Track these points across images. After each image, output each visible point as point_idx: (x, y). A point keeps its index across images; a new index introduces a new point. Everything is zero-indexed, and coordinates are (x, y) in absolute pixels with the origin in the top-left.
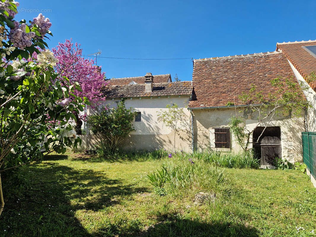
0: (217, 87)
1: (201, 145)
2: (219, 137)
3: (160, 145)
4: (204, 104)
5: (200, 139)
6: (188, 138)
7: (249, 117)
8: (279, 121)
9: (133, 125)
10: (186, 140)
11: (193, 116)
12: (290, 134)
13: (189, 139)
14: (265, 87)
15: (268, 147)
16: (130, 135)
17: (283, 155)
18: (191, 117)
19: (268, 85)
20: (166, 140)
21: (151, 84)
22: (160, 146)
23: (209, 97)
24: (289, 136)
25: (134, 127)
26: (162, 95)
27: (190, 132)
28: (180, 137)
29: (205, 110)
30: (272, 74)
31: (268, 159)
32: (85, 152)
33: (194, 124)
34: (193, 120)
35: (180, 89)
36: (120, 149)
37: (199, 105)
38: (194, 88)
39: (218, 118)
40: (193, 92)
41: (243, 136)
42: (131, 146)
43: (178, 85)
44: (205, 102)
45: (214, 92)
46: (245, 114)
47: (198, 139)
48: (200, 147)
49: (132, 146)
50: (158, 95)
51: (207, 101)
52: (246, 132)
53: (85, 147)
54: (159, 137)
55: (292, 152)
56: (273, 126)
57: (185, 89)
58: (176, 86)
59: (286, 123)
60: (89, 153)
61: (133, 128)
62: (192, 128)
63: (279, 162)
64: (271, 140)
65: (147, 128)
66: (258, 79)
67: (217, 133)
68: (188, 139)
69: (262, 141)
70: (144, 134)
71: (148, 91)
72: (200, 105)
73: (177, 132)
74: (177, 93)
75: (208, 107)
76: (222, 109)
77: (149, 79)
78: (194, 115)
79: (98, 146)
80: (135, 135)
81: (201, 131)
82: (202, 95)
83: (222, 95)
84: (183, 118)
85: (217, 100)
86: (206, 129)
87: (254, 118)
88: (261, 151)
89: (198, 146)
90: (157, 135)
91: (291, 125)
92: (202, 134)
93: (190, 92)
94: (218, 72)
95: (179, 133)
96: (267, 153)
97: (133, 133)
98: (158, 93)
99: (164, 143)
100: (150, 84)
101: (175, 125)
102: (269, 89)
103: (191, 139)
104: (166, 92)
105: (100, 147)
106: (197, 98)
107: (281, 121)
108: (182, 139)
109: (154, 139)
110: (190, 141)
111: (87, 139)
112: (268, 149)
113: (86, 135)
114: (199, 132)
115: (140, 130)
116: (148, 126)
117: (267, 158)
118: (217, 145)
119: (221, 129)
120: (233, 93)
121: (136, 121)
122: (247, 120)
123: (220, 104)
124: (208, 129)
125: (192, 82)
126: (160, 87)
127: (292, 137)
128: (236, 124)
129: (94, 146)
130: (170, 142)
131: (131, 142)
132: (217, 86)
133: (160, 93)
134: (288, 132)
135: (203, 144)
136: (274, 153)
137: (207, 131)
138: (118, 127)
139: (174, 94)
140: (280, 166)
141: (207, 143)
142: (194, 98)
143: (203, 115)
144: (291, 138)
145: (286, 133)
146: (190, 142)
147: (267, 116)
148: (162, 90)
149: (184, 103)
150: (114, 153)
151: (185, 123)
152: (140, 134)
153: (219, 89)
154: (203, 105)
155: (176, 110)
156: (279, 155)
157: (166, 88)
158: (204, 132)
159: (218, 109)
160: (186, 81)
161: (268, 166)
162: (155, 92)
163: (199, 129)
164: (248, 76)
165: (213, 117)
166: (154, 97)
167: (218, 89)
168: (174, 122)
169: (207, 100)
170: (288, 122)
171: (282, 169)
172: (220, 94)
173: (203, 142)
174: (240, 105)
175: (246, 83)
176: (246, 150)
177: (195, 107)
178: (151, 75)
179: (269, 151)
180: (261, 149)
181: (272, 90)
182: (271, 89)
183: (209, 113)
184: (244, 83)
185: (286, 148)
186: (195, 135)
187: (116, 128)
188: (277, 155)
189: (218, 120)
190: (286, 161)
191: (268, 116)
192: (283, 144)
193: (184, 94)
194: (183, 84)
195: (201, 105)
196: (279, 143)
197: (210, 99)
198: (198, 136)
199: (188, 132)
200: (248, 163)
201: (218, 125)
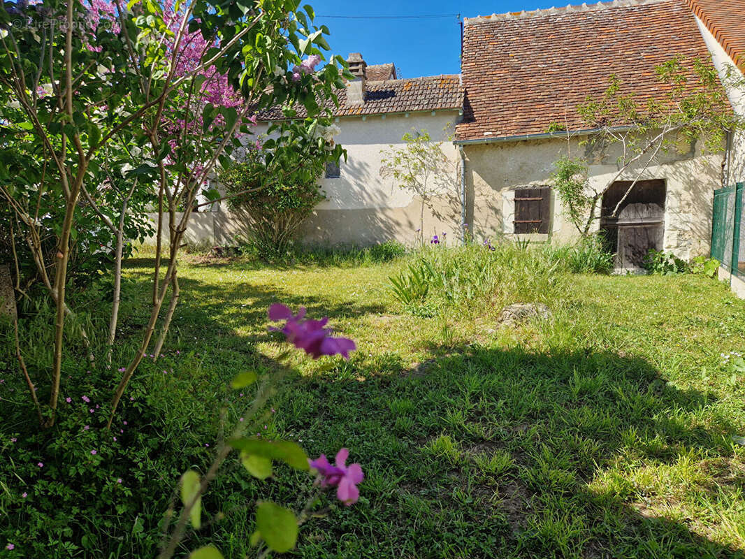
0: (522, 88)
1: (481, 228)
2: (523, 210)
3: (387, 233)
4: (493, 130)
5: (480, 216)
6: (453, 213)
7: (597, 158)
8: (665, 166)
9: (320, 187)
10: (448, 218)
11: (465, 162)
12: (687, 196)
13: (454, 216)
14: (639, 84)
15: (635, 227)
16: (317, 211)
17: (665, 245)
18: (461, 163)
19: (645, 80)
20: (400, 221)
21: (361, 82)
22: (387, 235)
23: (505, 113)
24: (684, 200)
25: (325, 192)
26: (390, 110)
27: (458, 199)
28: (434, 213)
29: (496, 145)
30: (655, 53)
31: (633, 254)
32: (215, 252)
33: (467, 179)
34: (465, 171)
35: (432, 96)
36: (297, 243)
37: (481, 134)
38: (466, 93)
39: (524, 163)
40: (466, 102)
41: (581, 202)
42: (320, 235)
43: (426, 87)
44: (495, 126)
45: (516, 100)
46: (589, 151)
47: (475, 215)
48: (479, 232)
49: (321, 237)
50: (381, 111)
51: (499, 123)
52: (588, 193)
53: (212, 240)
54: (383, 213)
55: (687, 237)
56: (651, 178)
57: (446, 95)
58: (422, 87)
59: (682, 170)
60: (224, 253)
61: (323, 194)
62: (461, 190)
63: (657, 259)
64: (642, 211)
65: (355, 193)
66: (622, 65)
67: (518, 199)
68: (452, 217)
69: (622, 216)
70: (349, 208)
71: (355, 102)
72: (484, 132)
73: (426, 201)
74: (428, 104)
75: (502, 136)
76: (534, 140)
77: (357, 70)
78: (467, 159)
79: (242, 237)
80: (327, 211)
81: (482, 196)
82: (488, 108)
83: (536, 107)
84: (440, 165)
85: (525, 120)
86: (495, 192)
87: (609, 162)
88: (617, 237)
89: (474, 233)
90: (379, 210)
91: (692, 176)
92: (484, 204)
93: (459, 103)
94: (525, 51)
95: (430, 203)
96: (631, 240)
97: (322, 206)
98: (379, 105)
99: (397, 228)
100: (359, 83)
101: (421, 185)
102: (648, 90)
103: (458, 217)
104: (400, 104)
105: (247, 241)
106: (475, 116)
107: (671, 166)
108: (439, 216)
109: (372, 219)
110: (455, 221)
111: (214, 222)
112: (632, 231)
113: (212, 214)
114: (478, 201)
115: (338, 198)
116: (358, 188)
117: (630, 253)
118: (520, 228)
119: (530, 190)
120: (562, 101)
121: (327, 177)
122: (591, 166)
123: (531, 130)
124: (499, 190)
125: (460, 76)
126: (383, 90)
127: (691, 202)
128: (567, 175)
129: (232, 238)
130: (411, 225)
131: (319, 228)
132: (523, 84)
133: (384, 106)
134: (683, 192)
135: (486, 227)
136: (647, 241)
137: (497, 195)
138: (291, 191)
139: (421, 108)
140: (658, 267)
141: (495, 223)
142: (468, 116)
143: (490, 157)
144: (689, 204)
145: (678, 195)
146: (457, 223)
147: (642, 153)
148: (389, 99)
149: (445, 128)
150: (283, 252)
151: (446, 178)
152: (340, 208)
153: (529, 92)
154: (491, 133)
155: (424, 147)
156: (657, 245)
157: (399, 93)
158: (490, 199)
159: (525, 141)
160: (446, 76)
161: (631, 269)
162: (373, 104)
163: (477, 193)
164: (598, 59)
165: (512, 160)
166: (370, 117)
167: (524, 93)
168: (418, 177)
169: (499, 119)
170: (686, 168)
171: (663, 273)
172: (531, 104)
173: (487, 221)
174: (579, 129)
175: (594, 77)
176: (585, 234)
177: (471, 139)
178: (361, 60)
179: (634, 236)
180: (619, 232)
181: (655, 92)
182: (652, 89)
183: (503, 153)
184: (589, 77)
185: (676, 228)
186: (469, 206)
187: (286, 194)
188: (653, 246)
189: (524, 168)
190: (672, 256)
191: (644, 152)
192: (668, 219)
193: (443, 106)
194: (439, 82)
195: (485, 134)
196: (661, 217)
197: (506, 119)
198: (475, 208)
199: (452, 200)
200: (589, 261)
201: (523, 179)
